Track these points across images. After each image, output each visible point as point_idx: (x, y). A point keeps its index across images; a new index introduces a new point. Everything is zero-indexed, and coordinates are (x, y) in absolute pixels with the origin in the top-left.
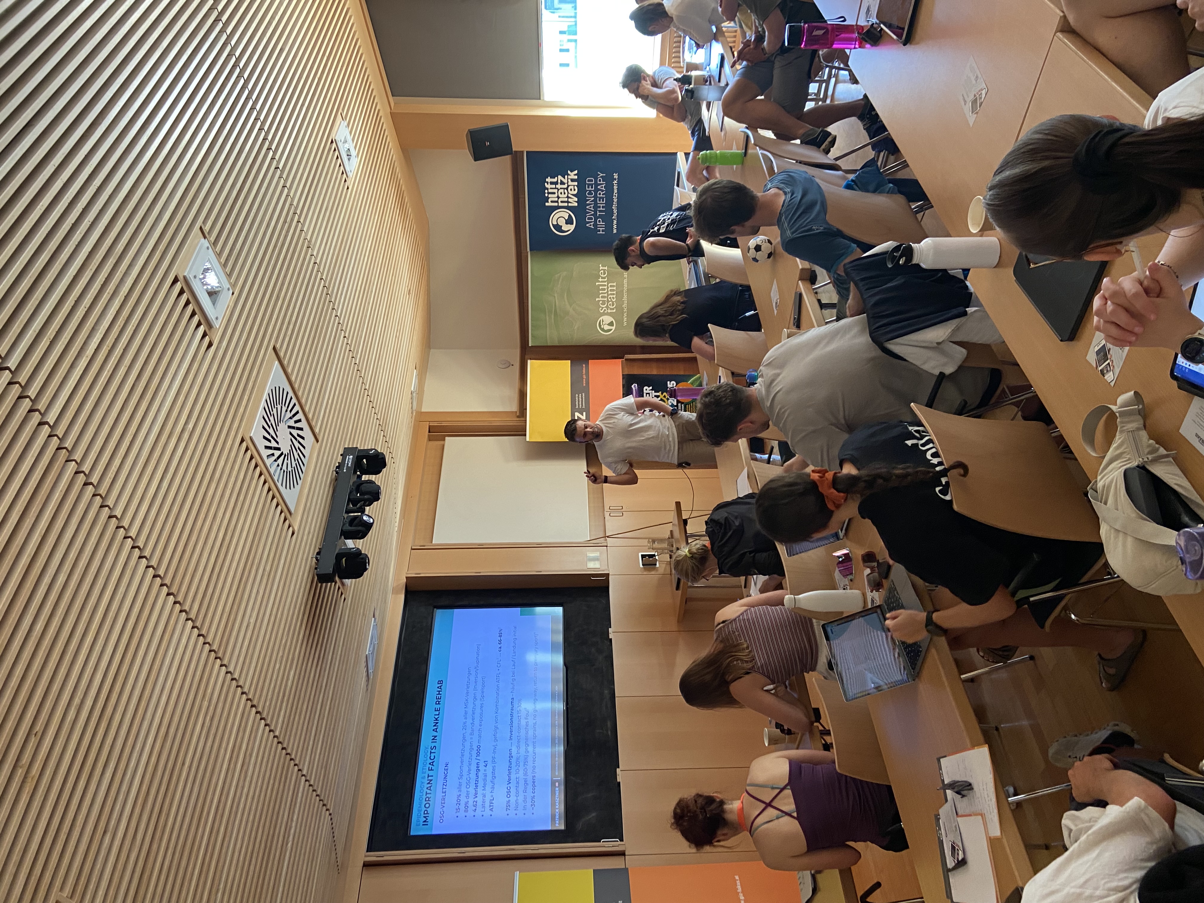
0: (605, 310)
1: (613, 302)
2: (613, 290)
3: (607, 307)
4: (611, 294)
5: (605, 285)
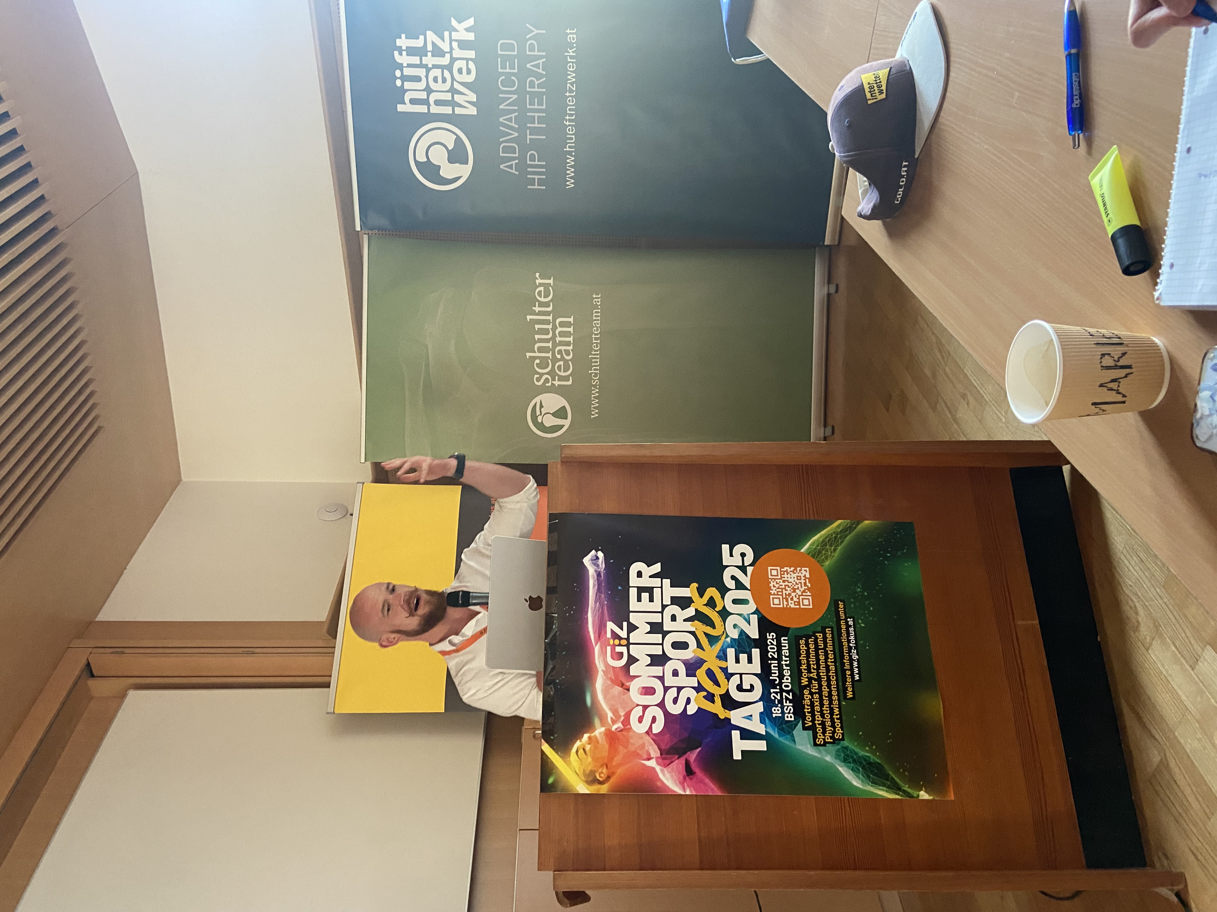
0: (547, 380)
1: (566, 362)
2: (567, 334)
3: (552, 373)
4: (562, 343)
5: (547, 322)
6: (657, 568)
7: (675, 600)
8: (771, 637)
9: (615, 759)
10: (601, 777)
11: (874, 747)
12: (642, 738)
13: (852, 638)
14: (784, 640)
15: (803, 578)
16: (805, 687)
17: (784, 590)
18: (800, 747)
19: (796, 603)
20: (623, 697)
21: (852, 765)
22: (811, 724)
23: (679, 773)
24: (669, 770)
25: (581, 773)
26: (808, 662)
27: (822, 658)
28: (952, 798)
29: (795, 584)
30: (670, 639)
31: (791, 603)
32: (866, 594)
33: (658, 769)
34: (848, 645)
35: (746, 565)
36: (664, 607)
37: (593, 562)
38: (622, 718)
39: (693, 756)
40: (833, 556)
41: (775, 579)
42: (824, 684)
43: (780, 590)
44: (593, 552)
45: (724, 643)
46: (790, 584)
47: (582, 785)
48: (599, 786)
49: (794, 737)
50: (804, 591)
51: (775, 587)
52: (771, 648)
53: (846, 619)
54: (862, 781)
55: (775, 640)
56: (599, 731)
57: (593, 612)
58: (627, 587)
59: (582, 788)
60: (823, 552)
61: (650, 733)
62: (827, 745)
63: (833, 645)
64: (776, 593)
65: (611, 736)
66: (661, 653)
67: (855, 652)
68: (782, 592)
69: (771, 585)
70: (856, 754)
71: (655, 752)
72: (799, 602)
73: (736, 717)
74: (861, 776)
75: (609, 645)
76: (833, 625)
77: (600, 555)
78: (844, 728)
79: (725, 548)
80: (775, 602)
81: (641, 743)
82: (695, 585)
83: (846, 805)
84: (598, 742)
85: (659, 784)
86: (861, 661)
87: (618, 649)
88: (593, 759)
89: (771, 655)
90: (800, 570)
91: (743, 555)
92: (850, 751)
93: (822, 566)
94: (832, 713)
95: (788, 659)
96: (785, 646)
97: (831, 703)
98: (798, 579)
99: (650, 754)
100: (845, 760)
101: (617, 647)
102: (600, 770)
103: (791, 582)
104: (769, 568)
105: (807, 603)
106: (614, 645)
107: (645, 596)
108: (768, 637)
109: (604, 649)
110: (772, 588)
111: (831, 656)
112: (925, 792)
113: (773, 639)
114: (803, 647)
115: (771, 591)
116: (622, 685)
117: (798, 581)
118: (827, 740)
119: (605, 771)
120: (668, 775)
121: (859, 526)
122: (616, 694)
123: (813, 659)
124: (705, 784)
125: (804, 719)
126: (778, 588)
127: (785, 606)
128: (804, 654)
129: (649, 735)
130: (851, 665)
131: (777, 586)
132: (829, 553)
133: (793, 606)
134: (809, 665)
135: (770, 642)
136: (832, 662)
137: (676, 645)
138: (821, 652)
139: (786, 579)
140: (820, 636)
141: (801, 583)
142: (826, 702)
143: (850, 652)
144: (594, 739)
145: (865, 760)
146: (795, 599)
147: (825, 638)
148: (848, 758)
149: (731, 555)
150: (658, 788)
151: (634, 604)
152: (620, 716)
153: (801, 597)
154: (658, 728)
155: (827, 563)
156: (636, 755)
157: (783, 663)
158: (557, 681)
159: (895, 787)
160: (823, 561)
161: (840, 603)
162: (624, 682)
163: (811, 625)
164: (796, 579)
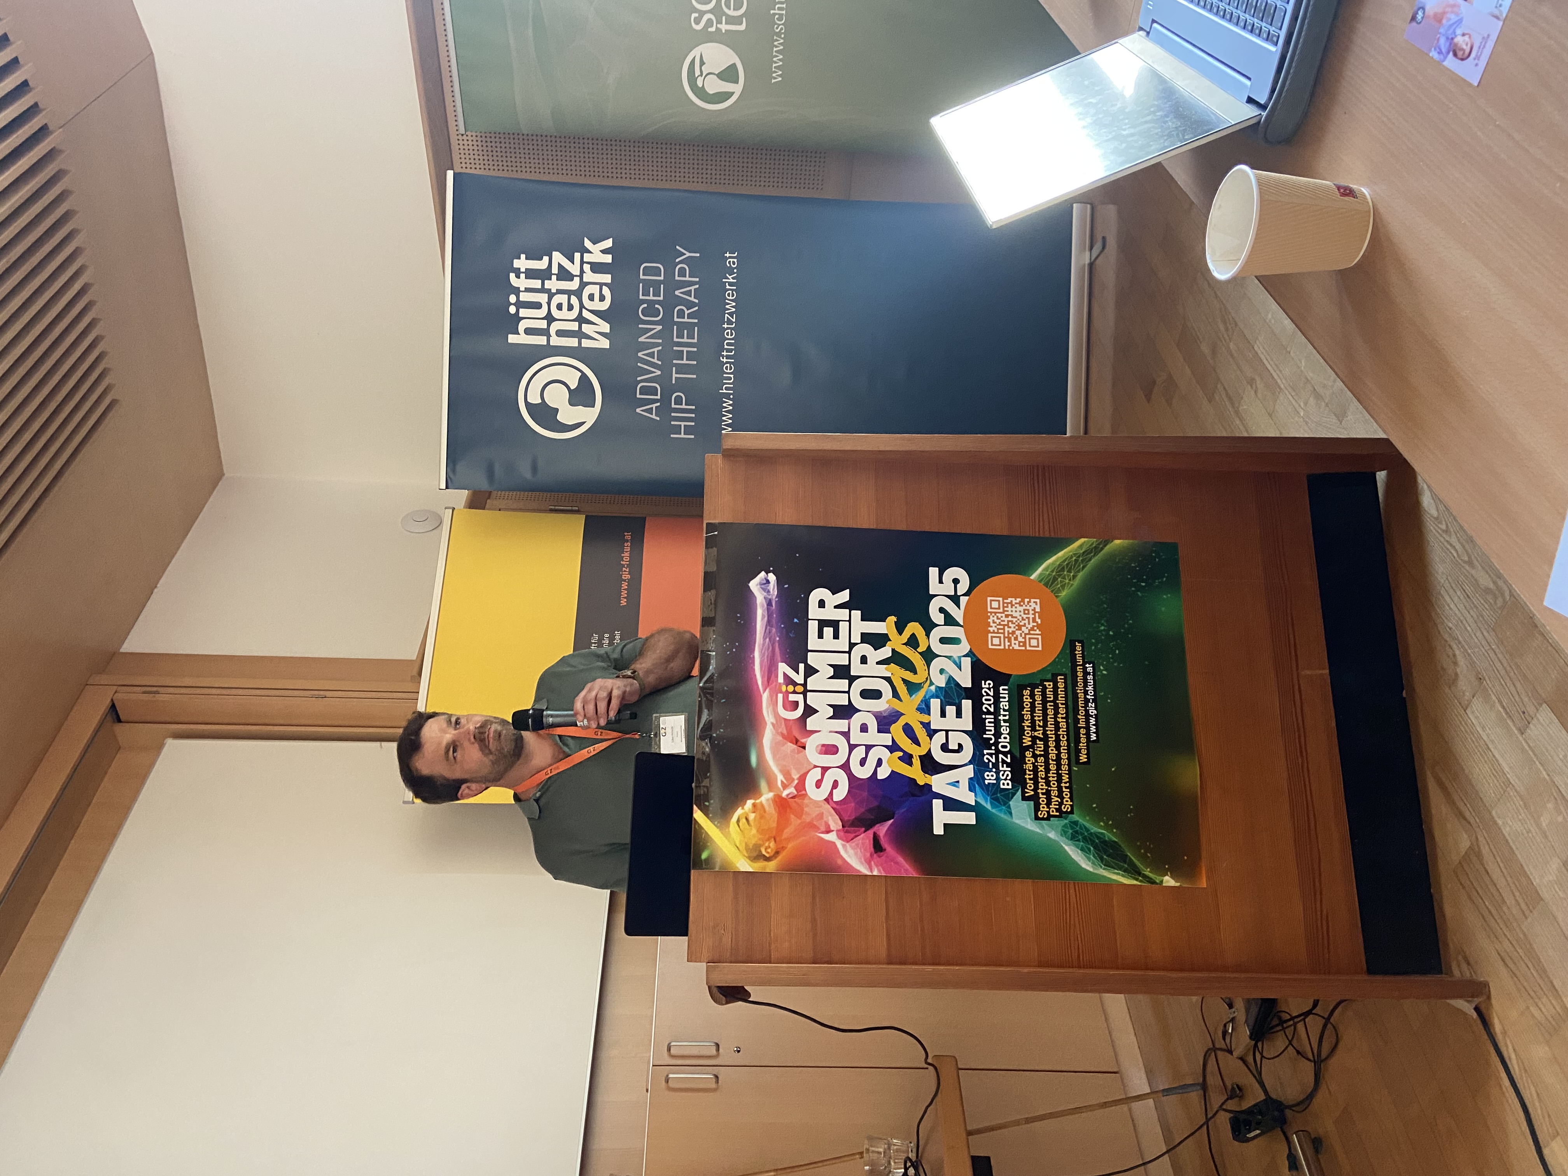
6: (844, 596)
7: (867, 638)
8: (987, 685)
9: (786, 831)
10: (768, 853)
11: (1110, 822)
12: (821, 807)
13: (1090, 688)
14: (1003, 690)
15: (1031, 612)
16: (1027, 748)
17: (1006, 627)
18: (1017, 821)
19: (1021, 644)
20: (796, 756)
21: (1082, 843)
22: (1032, 793)
23: (865, 850)
24: (854, 844)
25: (742, 848)
26: (1033, 717)
27: (1050, 712)
28: (1204, 884)
29: (1020, 618)
30: (859, 686)
31: (1015, 644)
32: (1111, 633)
33: (839, 844)
34: (1085, 698)
35: (958, 594)
36: (852, 645)
37: (763, 586)
38: (796, 782)
39: (883, 829)
40: (1072, 585)
41: (995, 613)
42: (1052, 744)
43: (1002, 627)
44: (763, 574)
45: (927, 692)
46: (1014, 620)
47: (743, 860)
48: (766, 863)
49: (1010, 808)
50: (1032, 629)
51: (995, 623)
52: (986, 700)
53: (1083, 665)
54: (1093, 863)
55: (992, 689)
56: (766, 797)
57: (761, 651)
58: (805, 619)
59: (744, 865)
60: (1059, 579)
61: (830, 800)
62: (1052, 819)
63: (1066, 697)
64: (996, 631)
65: (781, 804)
66: (847, 704)
67: (1093, 706)
68: (1004, 629)
69: (990, 620)
70: (1087, 830)
71: (835, 823)
72: (1025, 643)
73: (939, 783)
74: (1091, 856)
75: (781, 692)
76: (1067, 672)
77: (772, 577)
78: (1075, 801)
79: (934, 572)
80: (995, 642)
81: (817, 813)
82: (892, 619)
83: (1071, 891)
84: (765, 811)
85: (839, 862)
86: (1099, 717)
87: (792, 697)
88: (758, 831)
89: (986, 708)
90: (1028, 602)
91: (956, 581)
92: (1080, 826)
93: (1056, 596)
94: (1059, 780)
95: (1007, 713)
96: (1005, 698)
97: (1059, 767)
98: (1025, 614)
99: (829, 826)
100: (1074, 838)
101: (790, 695)
102: (767, 844)
103: (1016, 617)
104: (989, 599)
105: (1035, 644)
106: (787, 693)
107: (828, 631)
108: (983, 686)
109: (774, 697)
110: (992, 624)
111: (1062, 710)
112: (1172, 877)
113: (989, 689)
114: (1027, 698)
115: (989, 629)
116: (796, 742)
117: (1025, 616)
118: (1051, 813)
119: (772, 844)
120: (851, 852)
121: (1108, 547)
122: (789, 752)
123: (1038, 713)
124: (897, 863)
125: (1024, 787)
126: (1000, 624)
127: (1007, 648)
128: (1027, 707)
129: (828, 803)
130: (1087, 722)
131: (998, 621)
132: (1067, 581)
133: (1016, 647)
134: (1033, 722)
135: (985, 692)
136: (1062, 718)
137: (867, 694)
138: (1050, 706)
139: (1010, 613)
140: (1050, 685)
141: (1028, 618)
142: (1053, 767)
143: (1086, 705)
144: (759, 806)
145: (1098, 838)
146: (1020, 639)
147: (1055, 688)
148: (1076, 835)
149: (941, 582)
150: (839, 867)
151: (813, 642)
152: (793, 780)
153: (1028, 636)
154: (840, 794)
155: (1063, 594)
156: (812, 826)
157: (1001, 718)
158: (714, 735)
159: (1134, 872)
160: (1059, 591)
161: (1077, 644)
162: (798, 738)
163: (1039, 671)
164: (1022, 613)
